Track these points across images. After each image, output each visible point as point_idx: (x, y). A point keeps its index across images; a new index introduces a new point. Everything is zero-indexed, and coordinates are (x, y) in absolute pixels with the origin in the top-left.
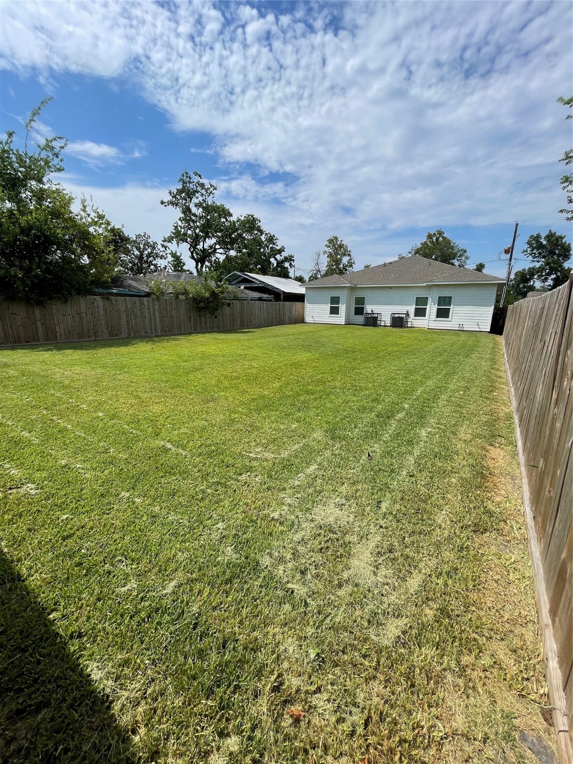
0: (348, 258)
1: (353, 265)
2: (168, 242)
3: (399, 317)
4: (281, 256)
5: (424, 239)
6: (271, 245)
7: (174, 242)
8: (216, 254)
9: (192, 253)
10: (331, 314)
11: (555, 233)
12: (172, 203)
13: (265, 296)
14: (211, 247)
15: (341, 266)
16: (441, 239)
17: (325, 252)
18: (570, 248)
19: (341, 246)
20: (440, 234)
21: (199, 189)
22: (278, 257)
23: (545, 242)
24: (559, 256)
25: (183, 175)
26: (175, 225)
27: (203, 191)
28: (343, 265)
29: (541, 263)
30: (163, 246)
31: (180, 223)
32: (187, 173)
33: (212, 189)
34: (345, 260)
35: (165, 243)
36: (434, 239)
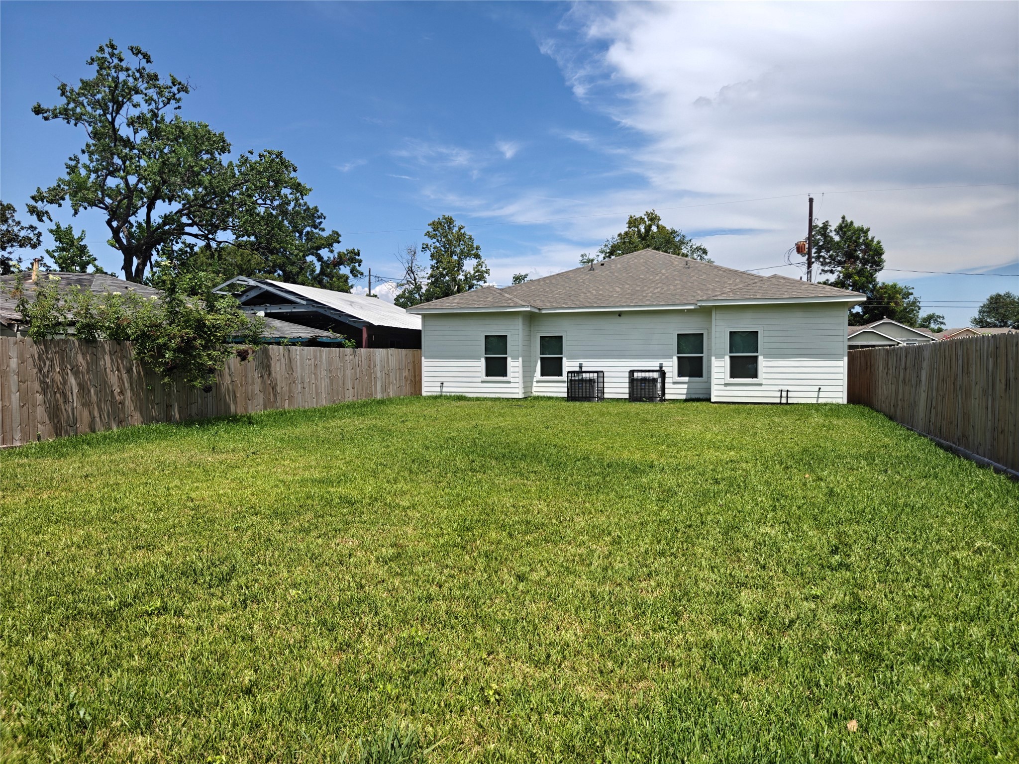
0: (474, 262)
1: (486, 275)
2: (51, 202)
3: (644, 380)
4: (332, 251)
5: (624, 229)
6: (308, 229)
7: (67, 203)
8: (184, 237)
9: (116, 232)
10: (487, 375)
11: (852, 223)
12: (65, 113)
13: (325, 335)
14: (167, 219)
15: (461, 277)
16: (654, 229)
17: (425, 248)
18: (881, 249)
19: (460, 237)
20: (651, 220)
21: (142, 86)
22: (324, 253)
23: (837, 238)
24: (865, 262)
25: (101, 49)
26: (73, 163)
27: (152, 92)
28: (466, 276)
29: (836, 274)
30: (32, 210)
31: (84, 159)
32: (112, 47)
33: (175, 89)
34: (469, 265)
35: (39, 205)
36: (642, 228)
